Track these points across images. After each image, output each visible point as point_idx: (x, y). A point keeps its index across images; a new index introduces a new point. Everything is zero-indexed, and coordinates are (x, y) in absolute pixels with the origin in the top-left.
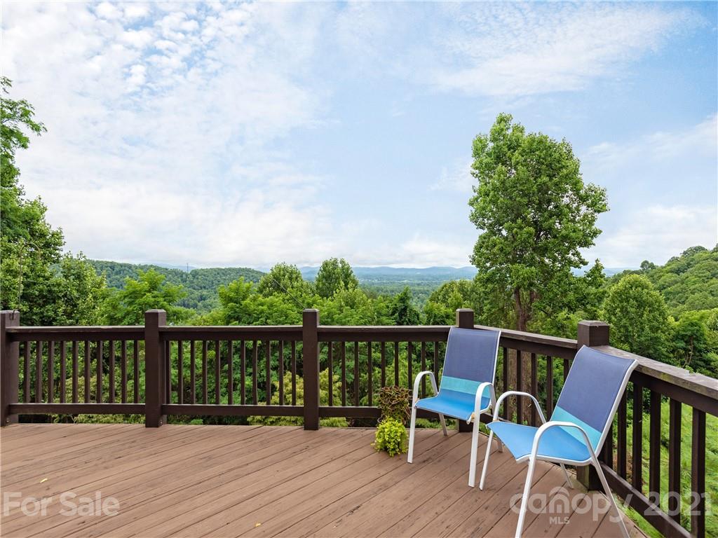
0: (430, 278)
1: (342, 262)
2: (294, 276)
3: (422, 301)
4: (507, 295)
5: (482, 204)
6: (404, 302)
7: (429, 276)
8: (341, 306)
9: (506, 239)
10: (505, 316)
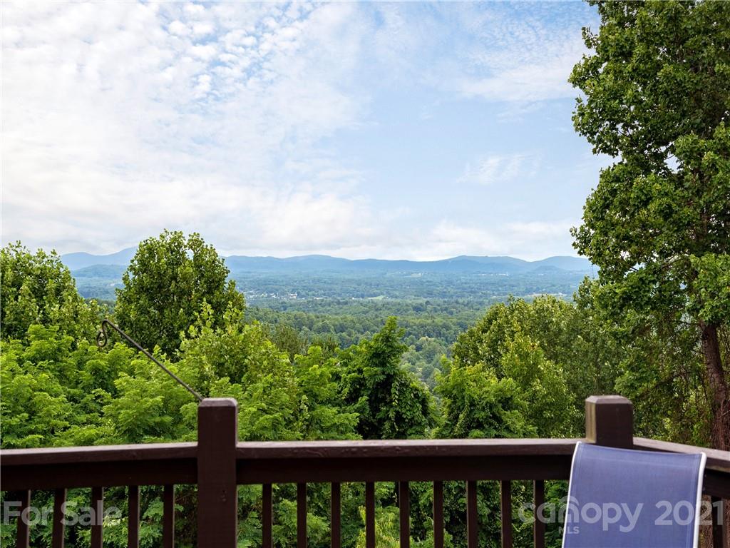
0: (451, 290)
1: (196, 243)
2: (51, 285)
3: (430, 357)
4: (682, 343)
5: (609, 82)
6: (383, 364)
7: (450, 283)
8: (203, 377)
9: (679, 180)
10: (677, 405)
